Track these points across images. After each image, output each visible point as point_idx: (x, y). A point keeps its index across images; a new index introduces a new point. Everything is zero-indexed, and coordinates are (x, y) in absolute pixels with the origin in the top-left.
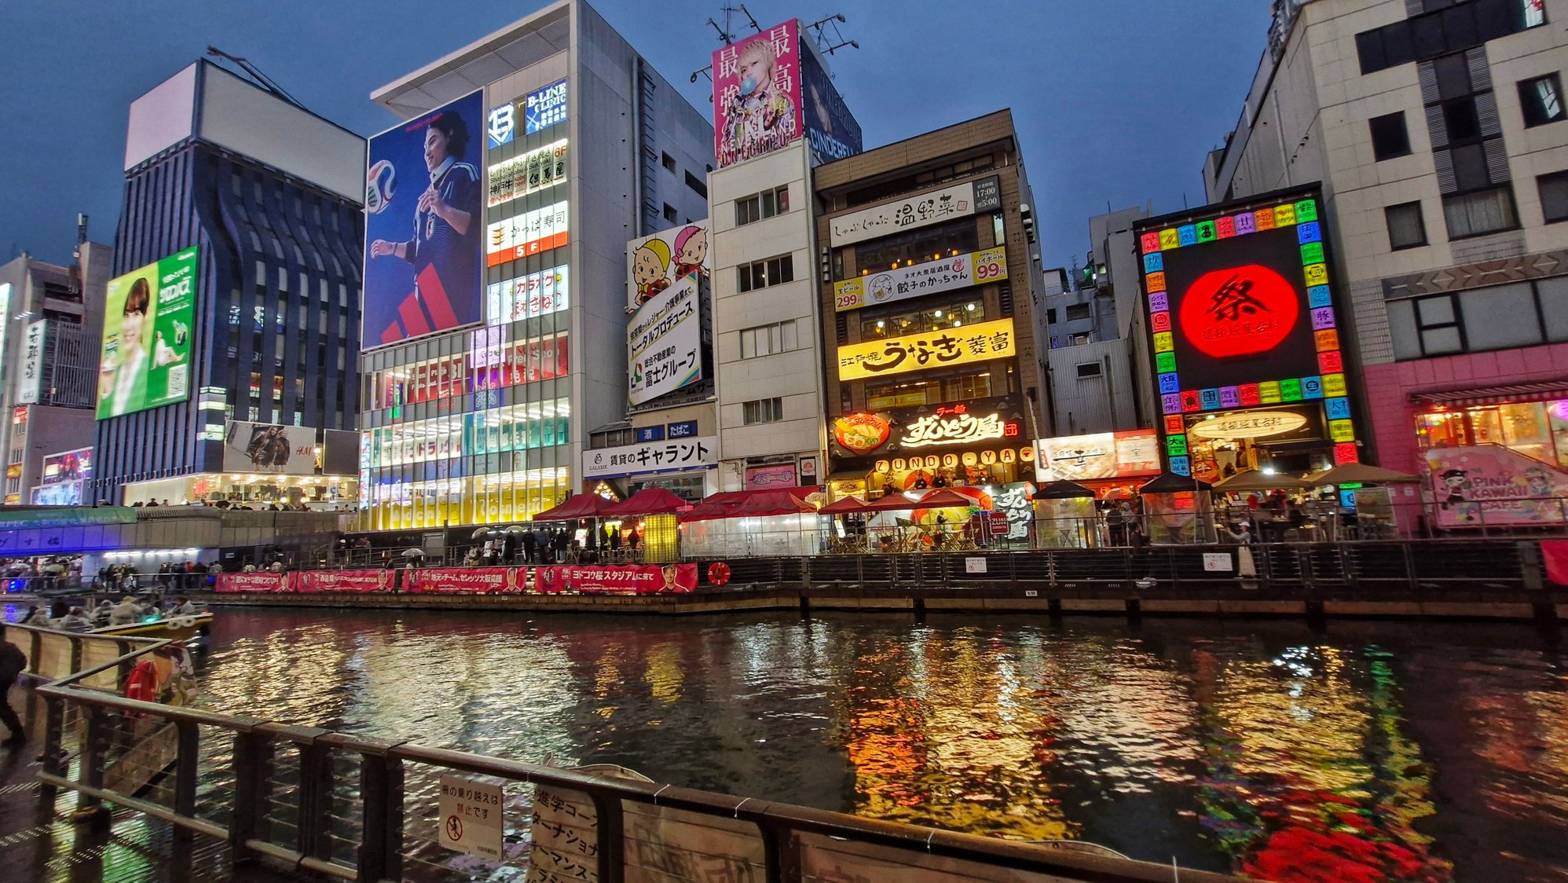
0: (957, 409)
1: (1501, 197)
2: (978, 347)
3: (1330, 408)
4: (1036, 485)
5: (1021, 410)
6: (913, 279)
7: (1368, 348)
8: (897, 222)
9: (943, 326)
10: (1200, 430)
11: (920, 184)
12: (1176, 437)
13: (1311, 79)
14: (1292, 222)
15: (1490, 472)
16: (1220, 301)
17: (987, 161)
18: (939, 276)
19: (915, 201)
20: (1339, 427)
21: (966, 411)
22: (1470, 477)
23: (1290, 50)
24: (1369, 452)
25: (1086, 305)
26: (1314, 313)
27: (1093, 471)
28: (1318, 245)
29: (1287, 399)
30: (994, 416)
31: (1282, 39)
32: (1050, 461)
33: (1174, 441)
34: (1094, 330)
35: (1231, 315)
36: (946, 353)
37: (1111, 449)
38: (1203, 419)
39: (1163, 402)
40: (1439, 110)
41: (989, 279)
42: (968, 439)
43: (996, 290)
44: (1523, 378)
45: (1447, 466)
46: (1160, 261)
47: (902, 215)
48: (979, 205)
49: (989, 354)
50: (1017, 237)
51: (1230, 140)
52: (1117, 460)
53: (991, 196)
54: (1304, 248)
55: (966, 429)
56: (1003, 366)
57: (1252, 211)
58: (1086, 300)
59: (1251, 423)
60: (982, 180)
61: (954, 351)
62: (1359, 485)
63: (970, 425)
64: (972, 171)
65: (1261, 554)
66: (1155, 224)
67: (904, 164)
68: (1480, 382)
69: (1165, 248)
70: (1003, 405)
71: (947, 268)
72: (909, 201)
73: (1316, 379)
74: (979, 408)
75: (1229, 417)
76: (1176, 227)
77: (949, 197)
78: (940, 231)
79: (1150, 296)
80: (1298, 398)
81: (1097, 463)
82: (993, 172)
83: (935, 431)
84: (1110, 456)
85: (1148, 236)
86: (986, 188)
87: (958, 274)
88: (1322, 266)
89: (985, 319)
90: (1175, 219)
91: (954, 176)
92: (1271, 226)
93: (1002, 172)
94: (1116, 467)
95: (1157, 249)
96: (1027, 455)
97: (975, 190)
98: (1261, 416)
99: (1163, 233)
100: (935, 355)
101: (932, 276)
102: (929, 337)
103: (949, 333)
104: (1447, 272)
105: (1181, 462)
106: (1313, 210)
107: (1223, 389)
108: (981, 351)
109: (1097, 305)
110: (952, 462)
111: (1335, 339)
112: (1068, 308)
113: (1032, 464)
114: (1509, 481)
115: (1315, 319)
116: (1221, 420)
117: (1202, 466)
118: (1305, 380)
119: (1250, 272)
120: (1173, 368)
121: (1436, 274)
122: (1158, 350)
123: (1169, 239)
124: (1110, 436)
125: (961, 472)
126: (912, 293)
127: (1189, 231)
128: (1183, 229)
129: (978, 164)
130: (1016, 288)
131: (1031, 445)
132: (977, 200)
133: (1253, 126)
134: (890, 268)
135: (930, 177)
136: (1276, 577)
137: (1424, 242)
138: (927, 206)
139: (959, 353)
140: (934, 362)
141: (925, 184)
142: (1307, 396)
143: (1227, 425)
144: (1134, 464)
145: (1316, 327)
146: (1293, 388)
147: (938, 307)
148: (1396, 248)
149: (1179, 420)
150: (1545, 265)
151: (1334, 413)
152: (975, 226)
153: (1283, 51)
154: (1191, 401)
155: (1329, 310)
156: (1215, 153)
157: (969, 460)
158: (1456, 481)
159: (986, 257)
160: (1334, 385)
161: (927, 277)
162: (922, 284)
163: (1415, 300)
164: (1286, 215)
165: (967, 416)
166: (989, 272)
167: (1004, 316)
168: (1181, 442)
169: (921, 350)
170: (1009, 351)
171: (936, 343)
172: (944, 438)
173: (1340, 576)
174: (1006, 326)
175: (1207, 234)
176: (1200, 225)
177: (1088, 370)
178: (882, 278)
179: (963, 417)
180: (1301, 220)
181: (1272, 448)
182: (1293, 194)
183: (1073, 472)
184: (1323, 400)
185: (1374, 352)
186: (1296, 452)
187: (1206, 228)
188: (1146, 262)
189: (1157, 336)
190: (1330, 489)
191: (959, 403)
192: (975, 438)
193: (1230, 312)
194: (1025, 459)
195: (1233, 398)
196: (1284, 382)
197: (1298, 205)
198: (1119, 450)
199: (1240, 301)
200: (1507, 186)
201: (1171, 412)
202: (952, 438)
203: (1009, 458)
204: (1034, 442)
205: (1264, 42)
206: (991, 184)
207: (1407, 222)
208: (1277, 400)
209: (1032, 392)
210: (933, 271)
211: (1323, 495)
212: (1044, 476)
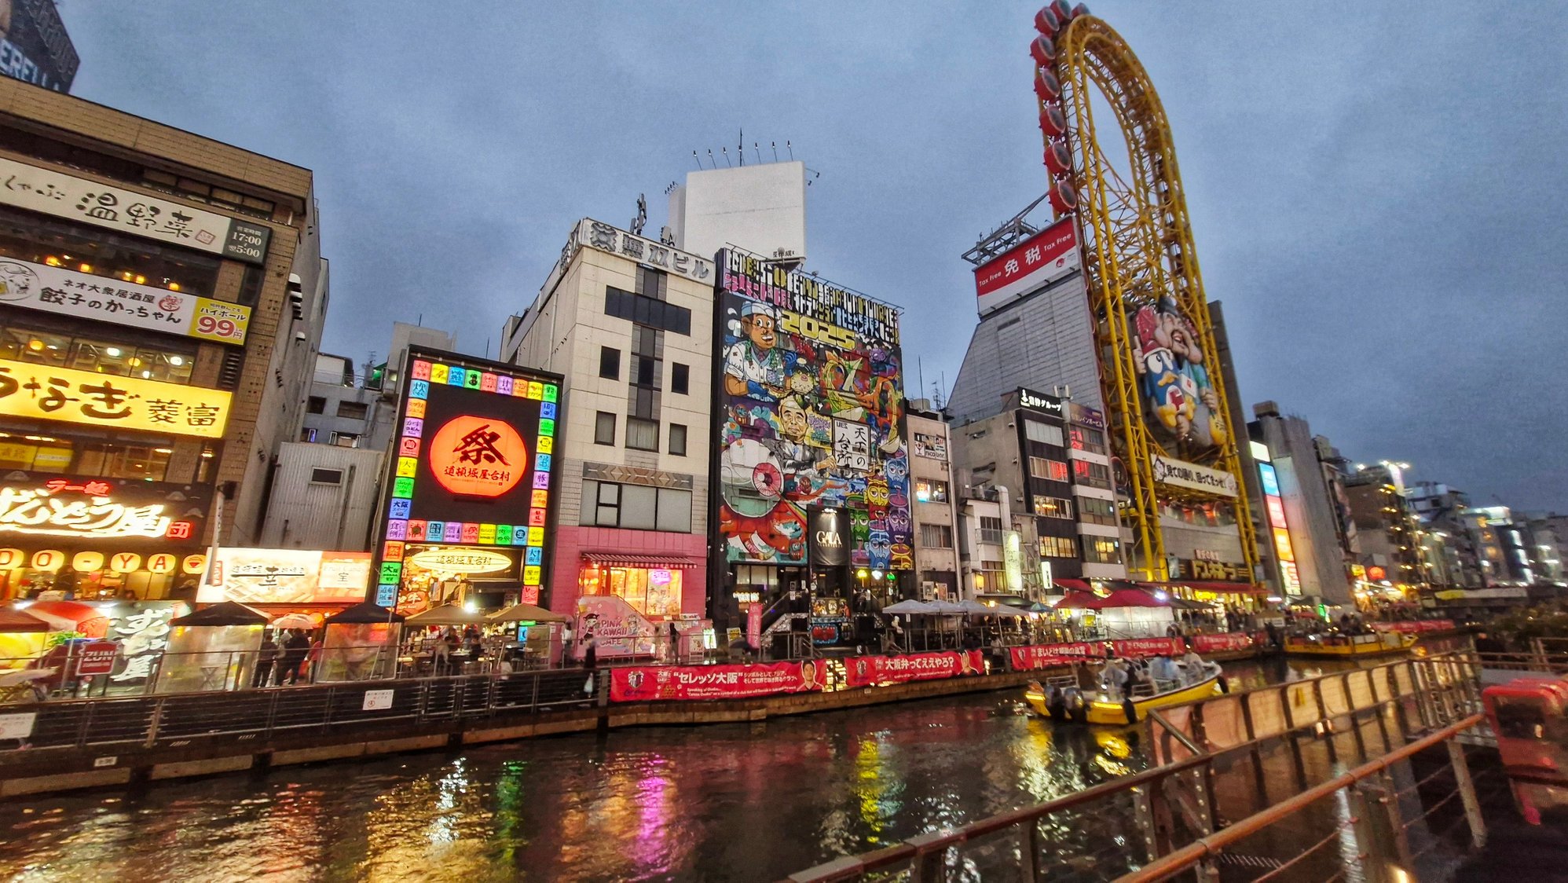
0: (92, 487)
1: (654, 428)
2: (164, 413)
3: (528, 555)
4: (193, 605)
5: (207, 506)
6: (79, 291)
7: (565, 511)
8: (81, 207)
9: (112, 369)
10: (418, 560)
11: (148, 181)
12: (391, 565)
13: (576, 301)
14: (539, 398)
15: (610, 619)
16: (468, 444)
17: (267, 207)
18: (128, 303)
19: (127, 197)
20: (530, 572)
21: (108, 493)
22: (600, 619)
23: (571, 270)
24: (546, 595)
25: (365, 406)
26: (537, 474)
27: (284, 593)
28: (552, 422)
29: (499, 542)
30: (158, 508)
31: (569, 260)
32: (227, 576)
33: (388, 568)
34: (364, 435)
35: (474, 458)
36: (102, 407)
37: (313, 570)
38: (427, 550)
39: (389, 527)
40: (637, 359)
41: (214, 335)
42: (97, 533)
43: (221, 354)
44: (641, 551)
45: (589, 610)
46: (426, 390)
47: (93, 203)
48: (232, 248)
49: (180, 426)
50: (273, 304)
51: (526, 312)
52: (317, 583)
53: (253, 246)
54: (542, 421)
55: (97, 518)
56: (199, 446)
57: (513, 377)
58: (366, 401)
59: (466, 560)
60: (246, 224)
61: (118, 408)
62: (533, 623)
63: (109, 513)
64: (240, 208)
65: (423, 689)
66: (432, 355)
67: (129, 144)
68: (622, 550)
69: (434, 380)
70: (177, 496)
71: (150, 299)
72: (116, 192)
73: (524, 528)
74: (133, 491)
75: (452, 552)
76: (449, 365)
77: (189, 219)
78: (158, 251)
79: (407, 420)
80: (508, 543)
81: (292, 585)
82: (265, 222)
83: (32, 513)
84: (310, 578)
85: (423, 363)
86: (249, 235)
87: (167, 314)
88: (551, 440)
89: (191, 382)
90: (451, 358)
91: (209, 198)
92: (524, 395)
93: (276, 228)
94: (315, 591)
95: (426, 378)
96: (194, 565)
97: (232, 229)
98: (477, 554)
99: (435, 366)
100: (80, 404)
101: (117, 300)
102: (76, 378)
103: (117, 382)
104: (620, 469)
105: (390, 591)
106: (555, 394)
107: (450, 524)
108: (166, 419)
109: (377, 410)
110: (53, 563)
111: (545, 499)
112: (343, 403)
113: (197, 577)
114: (619, 624)
115: (536, 480)
116: (443, 553)
117: (413, 597)
118: (517, 528)
119: (497, 427)
120: (409, 495)
121: (614, 468)
122: (398, 474)
123: (440, 373)
124: (316, 555)
125: (67, 580)
126: (67, 308)
127: (459, 373)
128: (453, 369)
129: (249, 203)
130: (252, 359)
131: (203, 552)
132: (230, 241)
133: (540, 311)
134: (42, 262)
135: (171, 181)
136: (431, 711)
137: (612, 444)
138: (147, 214)
139: (126, 413)
140: (71, 413)
141: (156, 185)
142: (515, 542)
143: (446, 559)
144: (336, 589)
145: (535, 486)
146: (506, 533)
147: (114, 343)
148: (597, 442)
149: (399, 548)
150: (664, 479)
151: (531, 559)
152: (218, 268)
153: (568, 269)
154: (417, 530)
155: (547, 475)
156: (515, 318)
157: (88, 564)
158: (592, 622)
159: (219, 310)
160: (535, 536)
161: (107, 298)
162: (94, 304)
163: (600, 483)
164: (536, 391)
165: (107, 500)
166: (217, 329)
167: (221, 385)
168: (396, 571)
169: (52, 390)
170: (215, 430)
171: (87, 389)
172: (47, 525)
173: (484, 707)
174: (221, 400)
175: (474, 383)
176: (471, 372)
177: (325, 477)
178: (14, 268)
179: (97, 500)
180: (545, 399)
181: (477, 585)
182: (546, 377)
183: (250, 592)
184: (525, 547)
185: (567, 517)
186: (495, 590)
187: (475, 377)
188: (412, 388)
189: (402, 460)
190: (512, 625)
191: (99, 480)
192: (112, 533)
193: (473, 455)
194: (188, 569)
195: (456, 533)
196: (500, 527)
197: (546, 386)
198: (323, 573)
199: (485, 449)
200: (657, 423)
201: (394, 537)
202: (66, 527)
203: (162, 567)
204: (210, 550)
205: (559, 256)
206: (258, 233)
207: (606, 424)
208: (491, 541)
209: (230, 490)
210: (122, 294)
211: (507, 630)
212: (208, 595)
